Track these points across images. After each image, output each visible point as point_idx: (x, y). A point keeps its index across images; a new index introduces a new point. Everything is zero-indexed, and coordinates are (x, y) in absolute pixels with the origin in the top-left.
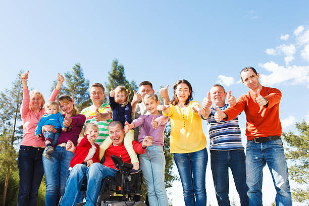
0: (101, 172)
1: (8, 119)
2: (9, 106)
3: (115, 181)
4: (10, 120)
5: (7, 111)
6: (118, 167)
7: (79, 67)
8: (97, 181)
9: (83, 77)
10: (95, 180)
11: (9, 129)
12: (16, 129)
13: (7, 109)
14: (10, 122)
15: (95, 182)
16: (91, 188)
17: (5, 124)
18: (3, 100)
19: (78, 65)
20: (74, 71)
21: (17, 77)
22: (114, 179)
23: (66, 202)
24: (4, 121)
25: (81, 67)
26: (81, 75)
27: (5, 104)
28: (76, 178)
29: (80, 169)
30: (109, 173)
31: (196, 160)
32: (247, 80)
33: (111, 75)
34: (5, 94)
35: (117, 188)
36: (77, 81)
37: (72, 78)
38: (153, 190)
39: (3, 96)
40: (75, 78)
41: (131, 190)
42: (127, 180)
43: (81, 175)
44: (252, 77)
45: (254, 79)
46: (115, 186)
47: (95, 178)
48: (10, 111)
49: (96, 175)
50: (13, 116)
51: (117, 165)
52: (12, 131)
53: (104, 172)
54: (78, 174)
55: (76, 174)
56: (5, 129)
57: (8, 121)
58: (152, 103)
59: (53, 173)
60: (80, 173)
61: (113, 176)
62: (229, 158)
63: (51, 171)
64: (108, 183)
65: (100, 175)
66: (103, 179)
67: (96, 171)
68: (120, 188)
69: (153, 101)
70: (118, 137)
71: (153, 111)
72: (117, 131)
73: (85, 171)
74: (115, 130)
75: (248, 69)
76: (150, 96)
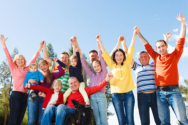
0: (65, 111)
1: (7, 78)
2: (8, 69)
3: (75, 117)
4: (8, 79)
5: (7, 73)
6: (76, 107)
7: (51, 45)
8: (62, 116)
9: (53, 52)
10: (61, 116)
11: (8, 84)
12: (12, 84)
13: (7, 71)
14: (8, 80)
15: (61, 117)
16: (58, 121)
17: (5, 81)
18: (4, 66)
19: (50, 44)
20: (48, 48)
21: (12, 52)
22: (73, 115)
24: (4, 79)
26: (52, 50)
27: (5, 68)
28: (48, 115)
29: (51, 108)
30: (70, 111)
31: (127, 102)
33: (70, 50)
34: (6, 62)
35: (76, 121)
36: (49, 54)
38: (100, 122)
39: (4, 63)
40: (48, 52)
41: (84, 122)
42: (82, 116)
43: (52, 113)
44: (163, 46)
45: (164, 48)
46: (74, 120)
47: (61, 114)
48: (8, 73)
49: (61, 112)
50: (10, 76)
51: (76, 106)
52: (9, 85)
53: (67, 110)
54: (50, 112)
55: (48, 111)
56: (5, 84)
57: (7, 79)
58: (98, 66)
59: (34, 111)
60: (51, 111)
61: (73, 113)
63: (33, 110)
64: (69, 118)
65: (64, 112)
66: (66, 115)
67: (61, 109)
68: (77, 121)
69: (98, 65)
70: (75, 86)
71: (99, 71)
72: (75, 82)
73: (54, 110)
74: (73, 82)
75: (161, 41)
76: (97, 62)
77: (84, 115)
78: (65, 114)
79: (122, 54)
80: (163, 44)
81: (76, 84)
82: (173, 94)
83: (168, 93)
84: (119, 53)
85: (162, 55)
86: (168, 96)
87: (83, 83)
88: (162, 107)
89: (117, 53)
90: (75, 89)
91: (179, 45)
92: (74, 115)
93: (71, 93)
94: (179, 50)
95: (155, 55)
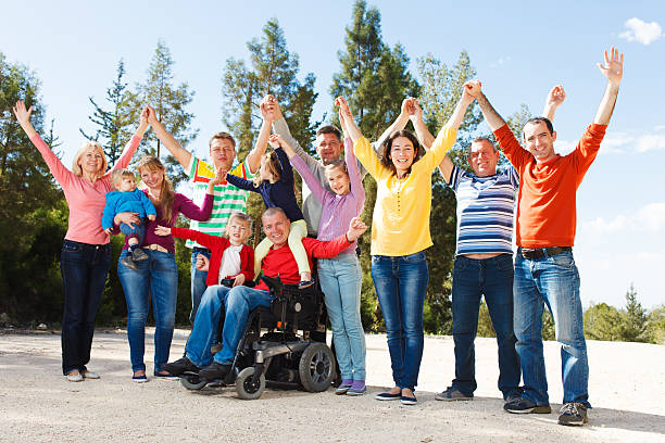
0: (245, 302)
7: (276, 27)
8: (240, 316)
9: (285, 48)
10: (236, 316)
16: (229, 326)
19: (273, 21)
20: (266, 36)
22: (269, 310)
23: (194, 346)
25: (280, 27)
26: (281, 43)
28: (209, 310)
29: (216, 293)
30: (261, 302)
32: (532, 139)
33: (351, 34)
36: (273, 57)
37: (263, 51)
38: (340, 325)
40: (269, 51)
42: (292, 311)
43: (218, 304)
44: (543, 135)
45: (546, 140)
47: (237, 311)
49: (237, 305)
51: (273, 289)
53: (251, 301)
54: (212, 303)
55: (209, 301)
58: (339, 177)
60: (215, 301)
62: (481, 280)
65: (244, 306)
66: (250, 312)
67: (237, 299)
68: (279, 325)
69: (341, 173)
70: (280, 232)
71: (342, 191)
72: (277, 224)
73: (223, 295)
74: (275, 221)
75: (538, 120)
76: (336, 165)
77: (298, 307)
78: (245, 310)
79: (411, 143)
80: (545, 128)
81: (280, 227)
82: (549, 269)
83: (539, 265)
84: (401, 142)
85: (538, 161)
86: (537, 274)
87: (301, 222)
88: (523, 301)
89: (395, 143)
90: (277, 242)
91: (588, 141)
92: (269, 308)
93: (271, 248)
94: (585, 154)
95: (521, 157)
